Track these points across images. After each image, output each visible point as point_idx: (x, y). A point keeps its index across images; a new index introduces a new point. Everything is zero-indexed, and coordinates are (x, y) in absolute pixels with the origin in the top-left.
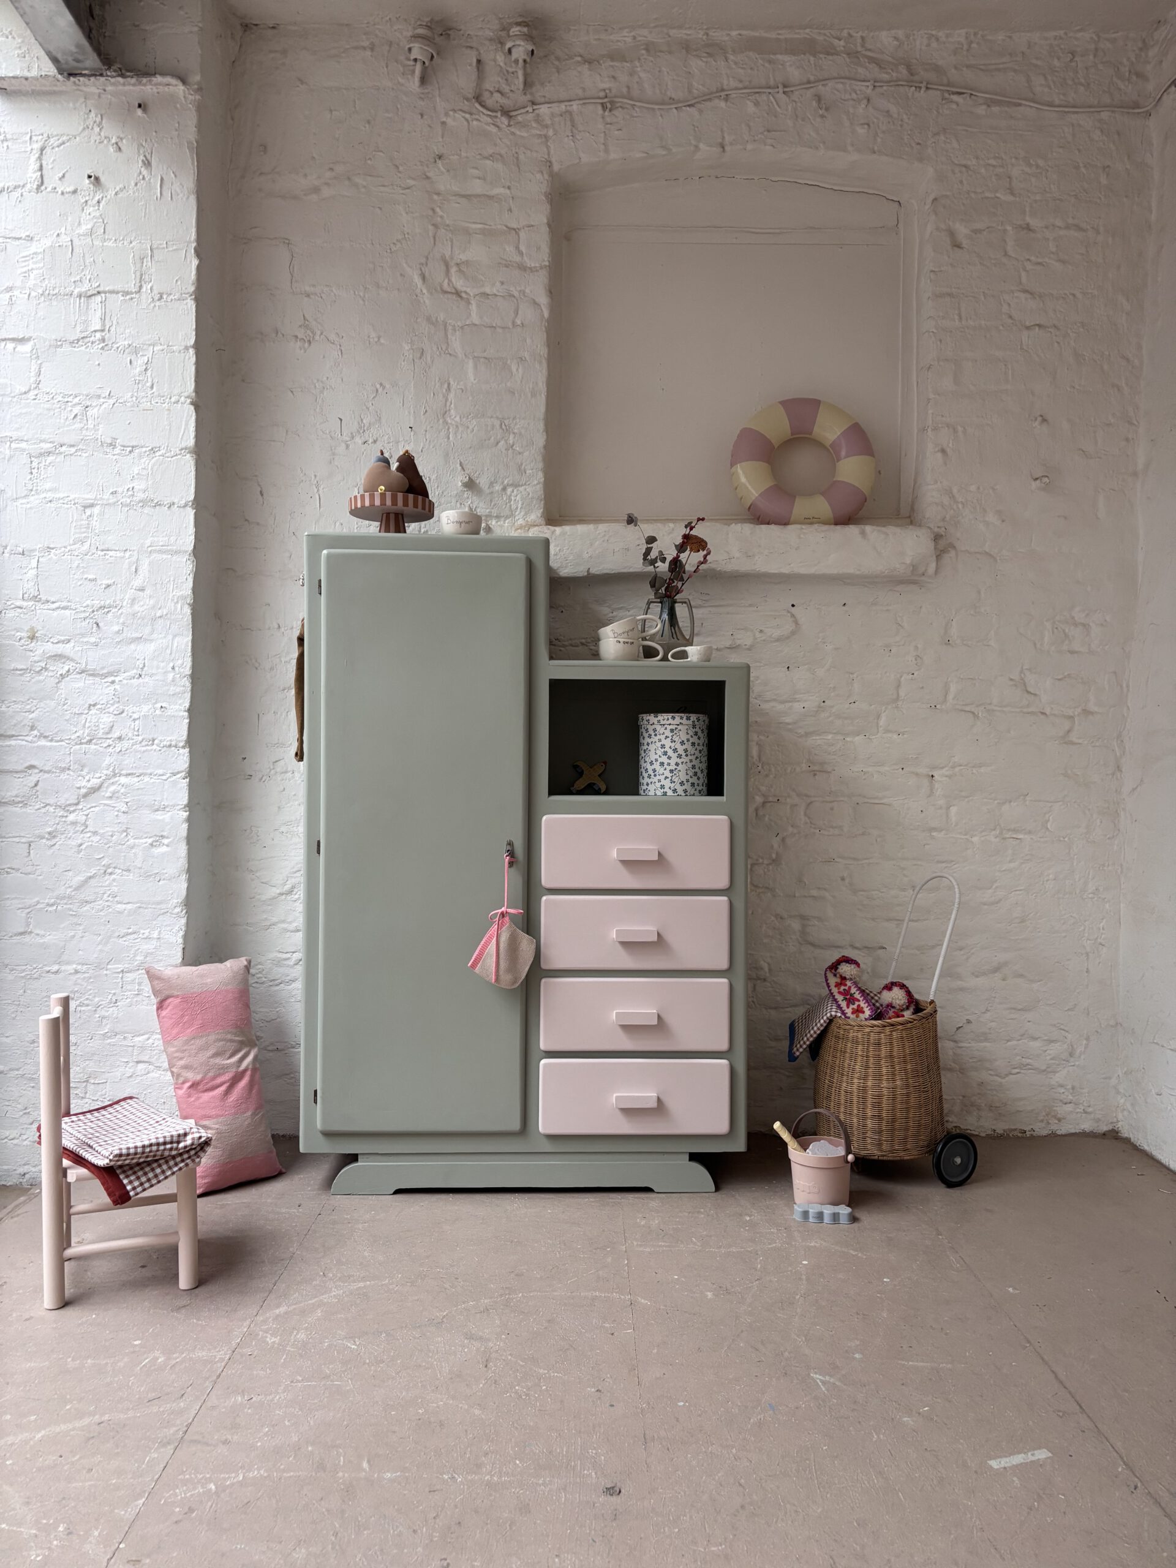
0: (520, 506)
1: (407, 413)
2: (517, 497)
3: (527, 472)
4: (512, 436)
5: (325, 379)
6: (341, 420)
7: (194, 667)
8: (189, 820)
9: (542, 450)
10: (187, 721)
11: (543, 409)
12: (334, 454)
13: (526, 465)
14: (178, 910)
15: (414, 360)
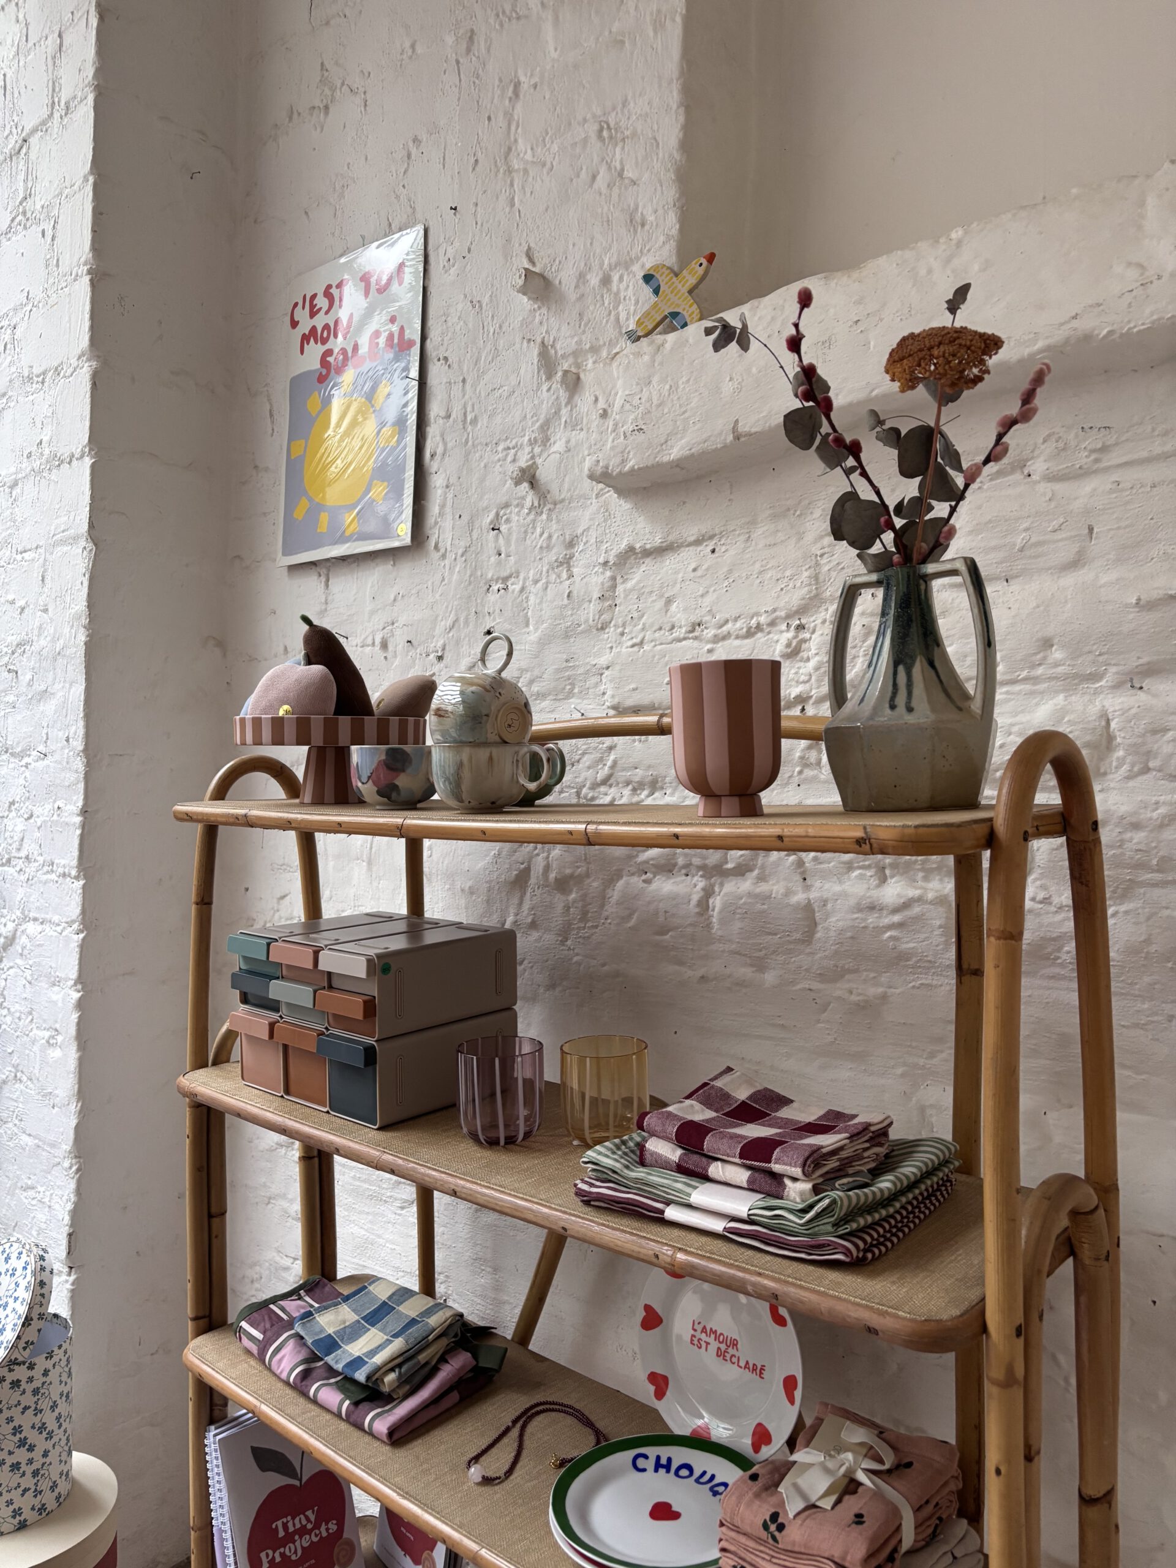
0: (632, 308)
5: (346, 167)
7: (87, 735)
8: (80, 1005)
10: (78, 832)
13: (644, 207)
14: (67, 1164)
15: (458, 62)
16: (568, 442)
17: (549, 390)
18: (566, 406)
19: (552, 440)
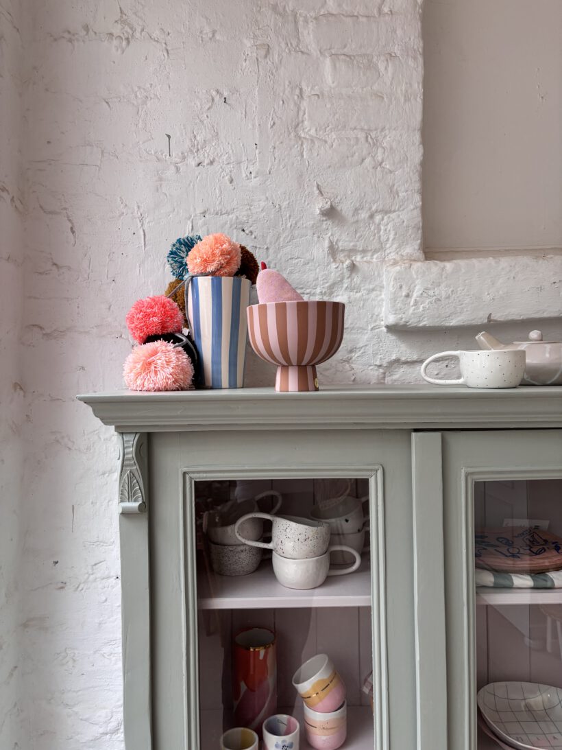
0: (392, 236)
1: (250, 126)
2: (388, 226)
3: (400, 195)
4: (380, 151)
5: (149, 86)
6: (169, 137)
9: (419, 168)
11: (418, 117)
12: (161, 179)
13: (399, 186)
15: (258, 60)
16: (349, 298)
17: (337, 268)
18: (348, 278)
19: (335, 294)
